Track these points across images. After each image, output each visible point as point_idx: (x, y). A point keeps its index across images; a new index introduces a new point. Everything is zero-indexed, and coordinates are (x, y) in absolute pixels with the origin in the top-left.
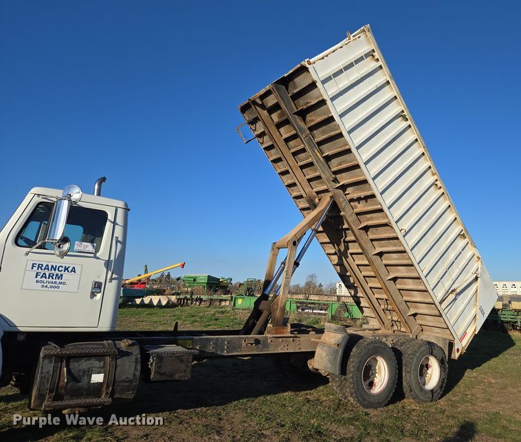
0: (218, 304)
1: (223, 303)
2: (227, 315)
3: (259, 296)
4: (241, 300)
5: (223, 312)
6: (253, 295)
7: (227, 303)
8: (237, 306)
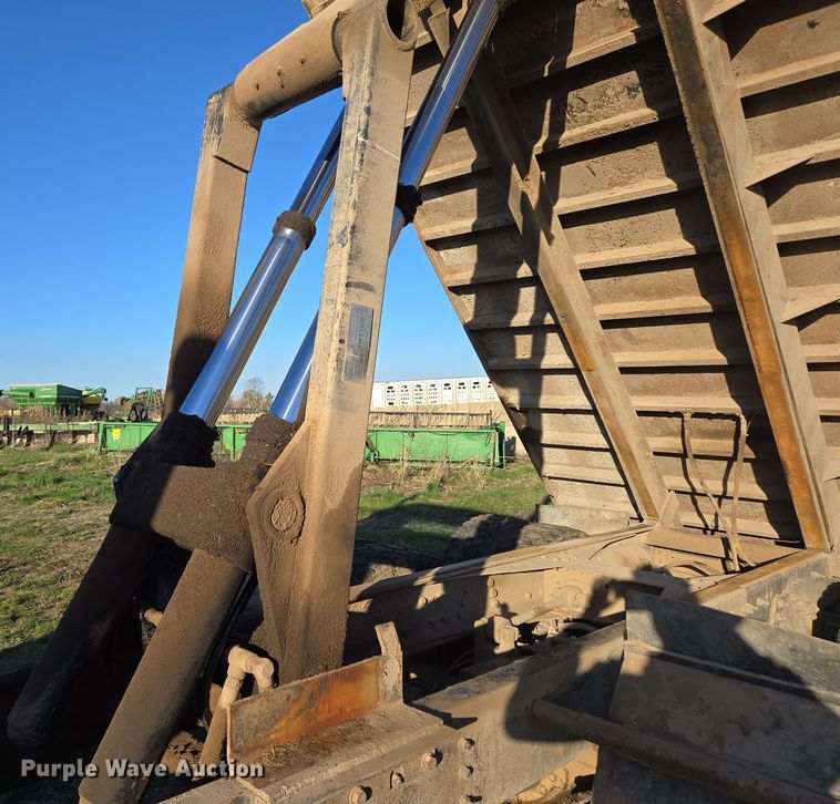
0: (70, 440)
1: (82, 440)
2: (89, 466)
3: (159, 420)
4: (118, 430)
5: (77, 461)
6: (146, 420)
7: (91, 438)
8: (111, 444)
